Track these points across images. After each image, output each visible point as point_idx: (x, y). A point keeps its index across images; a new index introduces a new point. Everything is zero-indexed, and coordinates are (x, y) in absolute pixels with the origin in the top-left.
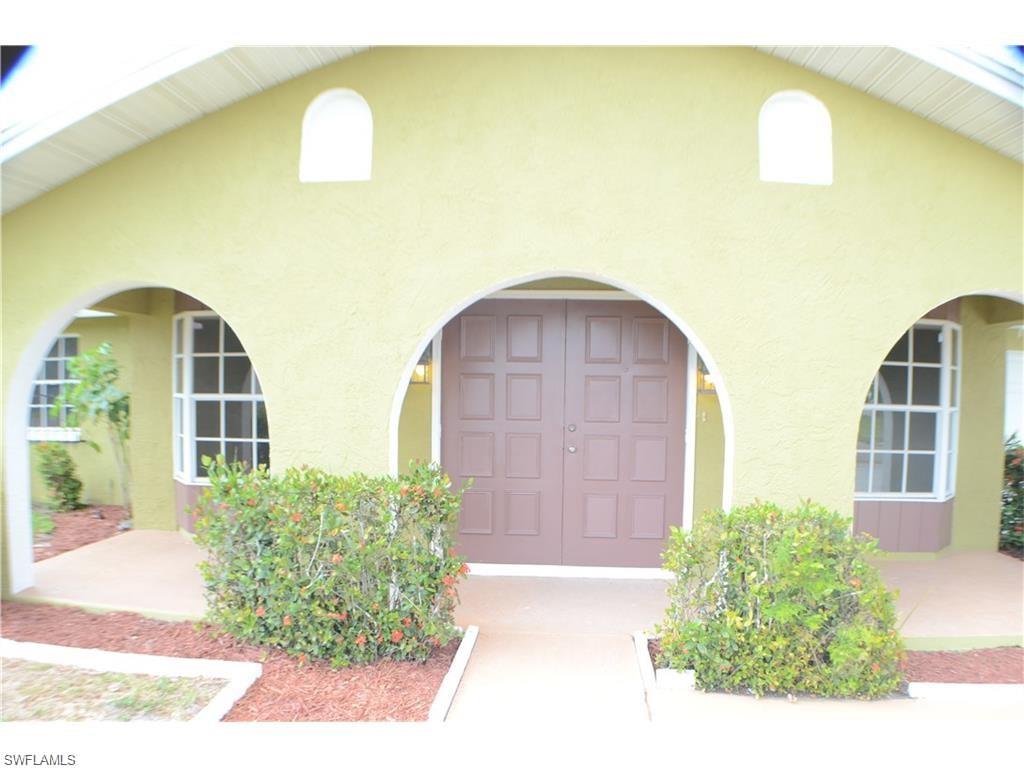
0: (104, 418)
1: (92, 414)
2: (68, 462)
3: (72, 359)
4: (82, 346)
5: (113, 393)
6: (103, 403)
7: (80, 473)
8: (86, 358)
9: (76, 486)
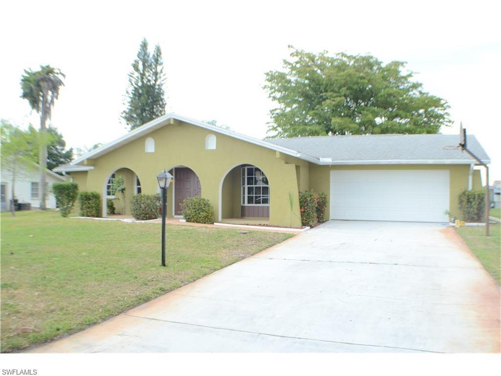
0: (121, 192)
1: (118, 191)
2: (112, 203)
3: (113, 179)
4: (116, 176)
5: (122, 187)
6: (120, 188)
7: (115, 206)
8: (116, 179)
9: (114, 209)
